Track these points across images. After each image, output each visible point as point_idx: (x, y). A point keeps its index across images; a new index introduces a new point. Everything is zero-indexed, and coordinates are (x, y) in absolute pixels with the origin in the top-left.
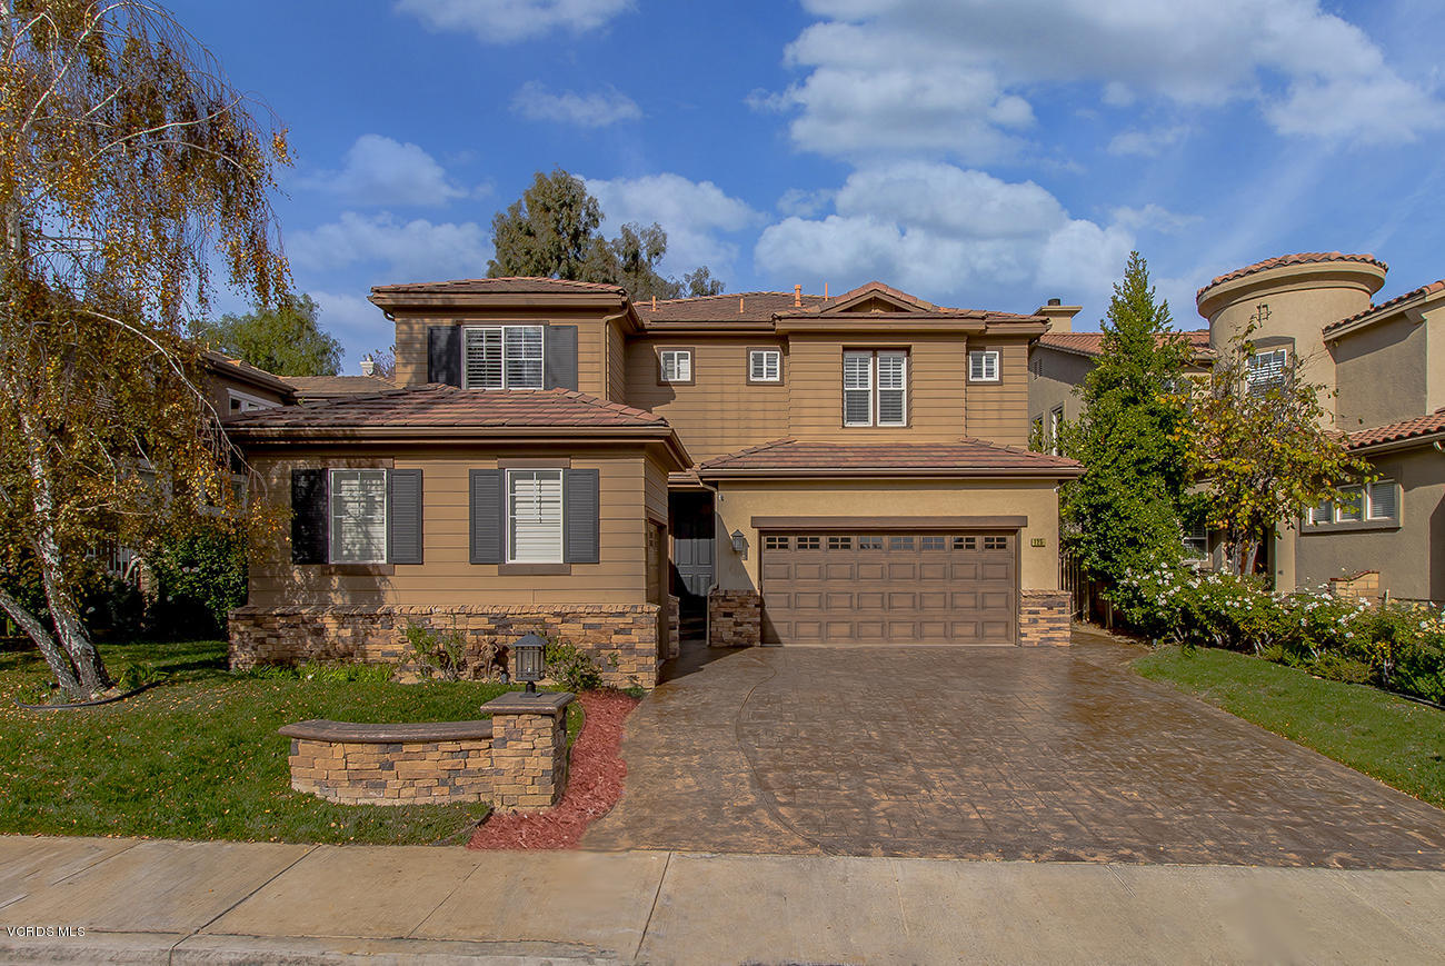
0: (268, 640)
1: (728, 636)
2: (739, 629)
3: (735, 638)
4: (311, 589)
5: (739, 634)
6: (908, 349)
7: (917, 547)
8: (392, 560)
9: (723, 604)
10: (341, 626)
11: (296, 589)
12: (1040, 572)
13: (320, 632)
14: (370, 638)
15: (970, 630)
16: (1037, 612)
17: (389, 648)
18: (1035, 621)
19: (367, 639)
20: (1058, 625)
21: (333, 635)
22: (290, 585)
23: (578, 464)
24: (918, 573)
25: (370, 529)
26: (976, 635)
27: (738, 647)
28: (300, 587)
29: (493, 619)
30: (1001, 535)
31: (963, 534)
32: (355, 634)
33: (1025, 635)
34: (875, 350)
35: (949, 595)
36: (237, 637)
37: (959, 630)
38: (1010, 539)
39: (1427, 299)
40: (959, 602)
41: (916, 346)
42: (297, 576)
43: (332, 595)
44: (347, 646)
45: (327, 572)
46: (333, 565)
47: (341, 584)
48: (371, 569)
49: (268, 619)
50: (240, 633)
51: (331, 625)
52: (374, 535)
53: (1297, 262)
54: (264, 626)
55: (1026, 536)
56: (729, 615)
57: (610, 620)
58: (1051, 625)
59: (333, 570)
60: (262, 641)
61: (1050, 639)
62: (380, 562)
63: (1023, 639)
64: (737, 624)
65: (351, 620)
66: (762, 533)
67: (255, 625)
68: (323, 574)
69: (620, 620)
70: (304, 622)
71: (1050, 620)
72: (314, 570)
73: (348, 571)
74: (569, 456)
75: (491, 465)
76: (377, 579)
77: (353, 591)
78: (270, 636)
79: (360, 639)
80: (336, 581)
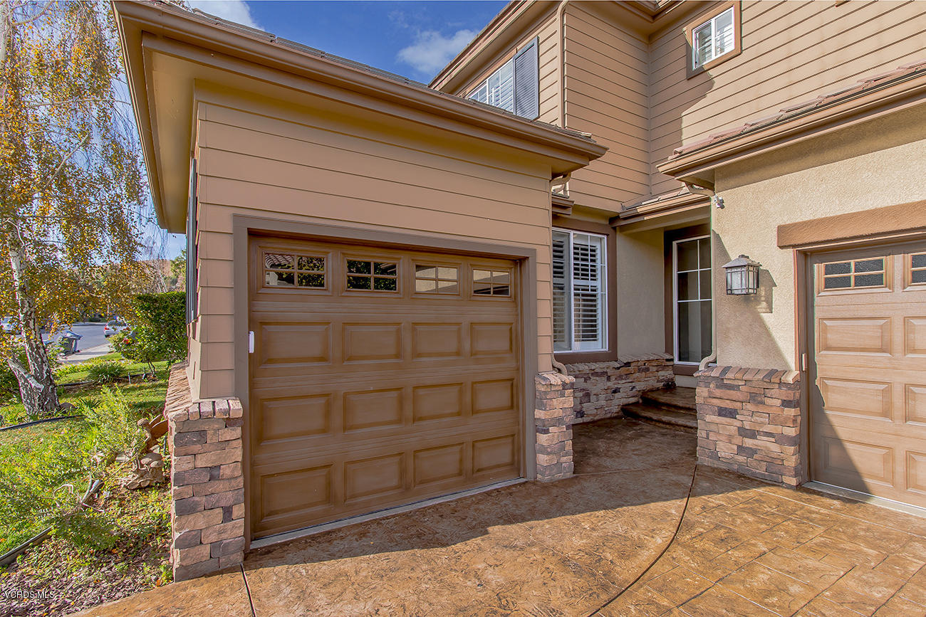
1: (726, 450)
2: (749, 442)
3: (741, 458)
5: (751, 452)
9: (718, 393)
27: (743, 479)
56: (731, 414)
64: (743, 432)
66: (807, 256)
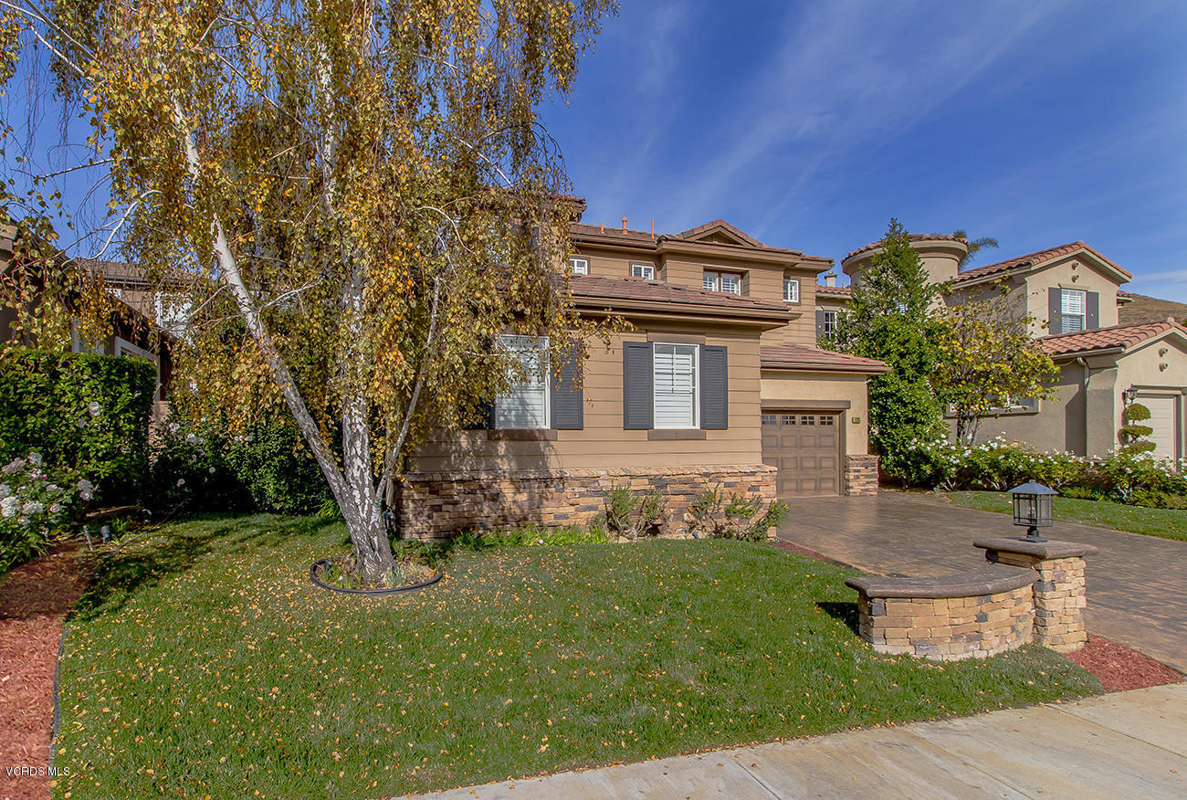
0: (444, 508)
4: (478, 455)
6: (742, 274)
7: (778, 423)
8: (556, 426)
10: (518, 491)
11: (463, 455)
12: (857, 442)
13: (496, 498)
14: (545, 502)
15: (812, 485)
16: (859, 471)
17: (561, 511)
18: (858, 477)
19: (541, 503)
20: (871, 480)
21: (510, 500)
22: (456, 451)
23: (711, 341)
24: (780, 443)
25: (525, 395)
26: (816, 489)
28: (467, 453)
29: (652, 479)
30: (831, 414)
31: (807, 413)
32: (531, 499)
33: (852, 488)
34: (720, 272)
35: (799, 459)
36: (411, 505)
37: (805, 485)
38: (836, 417)
39: (1032, 269)
40: (805, 464)
41: (752, 272)
42: (464, 442)
43: (499, 461)
44: (522, 511)
45: (493, 437)
46: (501, 431)
47: (507, 450)
48: (537, 435)
49: (445, 485)
50: (413, 501)
51: (507, 489)
52: (528, 401)
53: (929, 239)
54: (441, 493)
55: (849, 414)
57: (745, 479)
58: (867, 480)
59: (501, 435)
60: (437, 509)
61: (867, 490)
62: (544, 427)
63: (851, 490)
65: (526, 484)
67: (431, 493)
68: (489, 438)
69: (752, 478)
70: (481, 488)
71: (866, 476)
72: (480, 438)
73: (513, 436)
74: (703, 334)
75: (641, 338)
76: (542, 444)
77: (518, 456)
78: (446, 503)
79: (536, 504)
80: (502, 447)
